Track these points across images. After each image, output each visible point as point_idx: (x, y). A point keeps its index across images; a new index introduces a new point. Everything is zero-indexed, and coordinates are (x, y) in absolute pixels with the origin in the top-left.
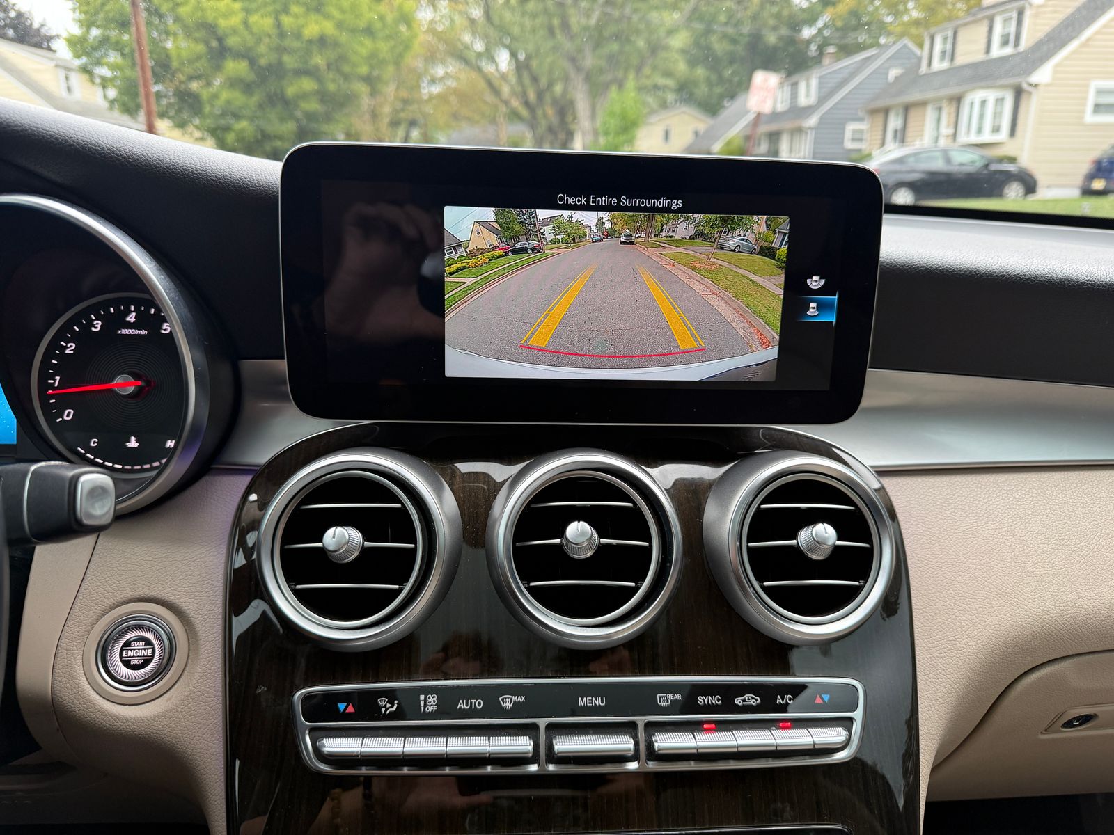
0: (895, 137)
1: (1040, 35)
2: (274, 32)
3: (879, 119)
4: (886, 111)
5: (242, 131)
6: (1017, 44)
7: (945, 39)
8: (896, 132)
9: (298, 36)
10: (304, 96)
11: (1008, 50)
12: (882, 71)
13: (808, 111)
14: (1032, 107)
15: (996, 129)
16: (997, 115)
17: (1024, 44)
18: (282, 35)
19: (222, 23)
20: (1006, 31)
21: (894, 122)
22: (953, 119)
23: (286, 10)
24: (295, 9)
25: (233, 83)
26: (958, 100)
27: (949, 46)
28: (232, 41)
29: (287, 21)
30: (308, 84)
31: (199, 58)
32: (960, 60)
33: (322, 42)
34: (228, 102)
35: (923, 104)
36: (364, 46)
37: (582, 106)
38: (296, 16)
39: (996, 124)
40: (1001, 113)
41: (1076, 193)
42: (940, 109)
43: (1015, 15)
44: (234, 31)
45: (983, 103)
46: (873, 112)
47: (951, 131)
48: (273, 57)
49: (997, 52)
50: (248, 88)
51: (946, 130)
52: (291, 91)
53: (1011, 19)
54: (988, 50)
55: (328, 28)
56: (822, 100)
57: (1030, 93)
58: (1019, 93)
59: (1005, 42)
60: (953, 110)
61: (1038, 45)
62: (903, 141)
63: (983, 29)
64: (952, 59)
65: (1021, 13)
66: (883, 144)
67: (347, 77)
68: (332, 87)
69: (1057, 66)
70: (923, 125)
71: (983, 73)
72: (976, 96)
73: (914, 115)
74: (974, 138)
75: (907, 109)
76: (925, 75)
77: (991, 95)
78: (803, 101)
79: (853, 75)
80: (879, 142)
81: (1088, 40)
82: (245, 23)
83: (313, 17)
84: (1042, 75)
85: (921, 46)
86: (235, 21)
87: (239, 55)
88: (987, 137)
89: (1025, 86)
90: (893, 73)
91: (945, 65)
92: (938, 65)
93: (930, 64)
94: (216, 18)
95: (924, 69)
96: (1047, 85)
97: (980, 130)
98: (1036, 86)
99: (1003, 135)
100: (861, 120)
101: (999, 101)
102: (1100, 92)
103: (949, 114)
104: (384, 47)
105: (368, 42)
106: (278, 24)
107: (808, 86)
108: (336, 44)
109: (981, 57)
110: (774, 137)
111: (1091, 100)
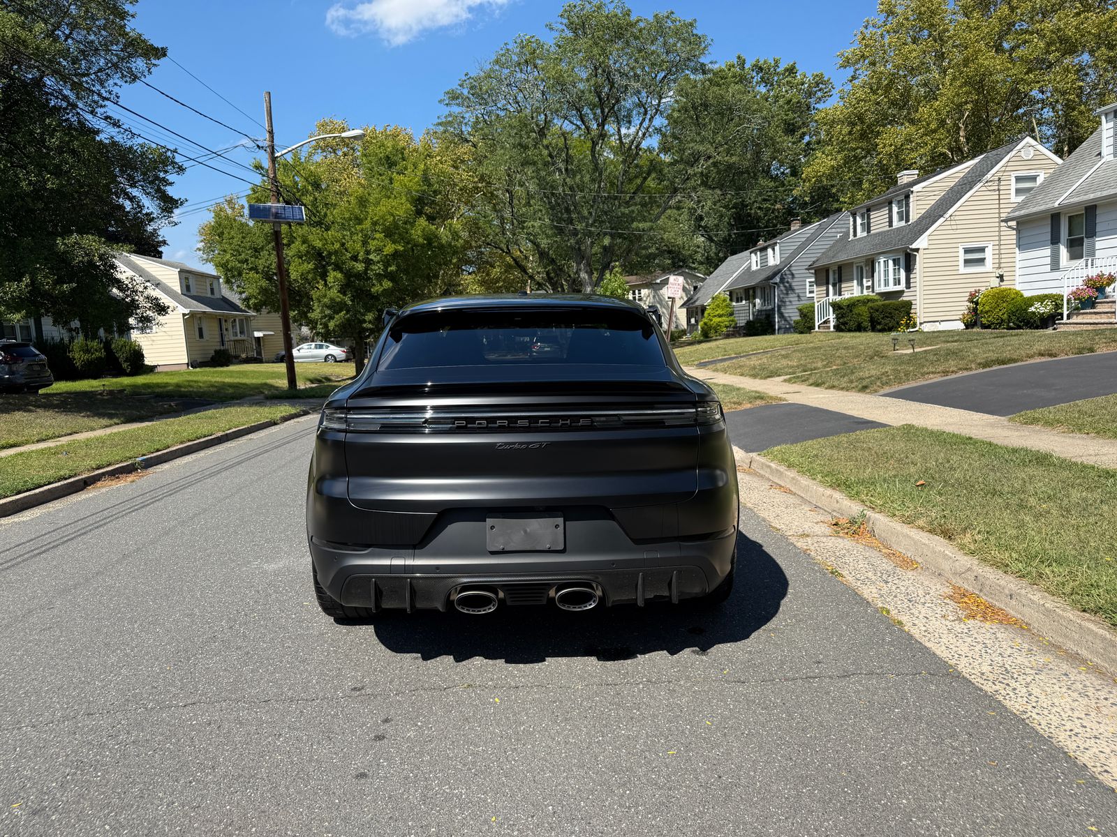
0: (835, 288)
1: (922, 212)
3: (824, 274)
4: (827, 271)
6: (907, 221)
7: (863, 216)
8: (835, 284)
11: (903, 223)
14: (917, 266)
15: (897, 282)
16: (896, 273)
17: (914, 217)
20: (900, 210)
21: (833, 278)
22: (870, 277)
26: (871, 262)
27: (865, 221)
32: (874, 230)
35: (850, 264)
39: (897, 278)
40: (899, 270)
42: (861, 267)
43: (903, 199)
45: (886, 265)
46: (817, 271)
47: (870, 284)
49: (897, 223)
51: (867, 283)
53: (901, 201)
54: (891, 225)
57: (915, 256)
58: (907, 256)
59: (901, 219)
60: (870, 269)
61: (919, 220)
62: (840, 291)
64: (869, 231)
65: (907, 197)
66: (828, 295)
69: (932, 234)
70: (852, 285)
71: (887, 240)
72: (881, 259)
73: (845, 271)
74: (883, 289)
75: (840, 267)
76: (852, 242)
78: (771, 262)
80: (825, 293)
81: (951, 216)
84: (921, 243)
88: (892, 288)
89: (911, 251)
91: (865, 234)
92: (860, 234)
93: (855, 235)
95: (851, 236)
96: (925, 250)
97: (886, 284)
98: (917, 250)
99: (902, 286)
101: (897, 262)
102: (967, 251)
103: (868, 271)
107: (774, 251)
109: (887, 228)
110: (751, 292)
111: (962, 257)
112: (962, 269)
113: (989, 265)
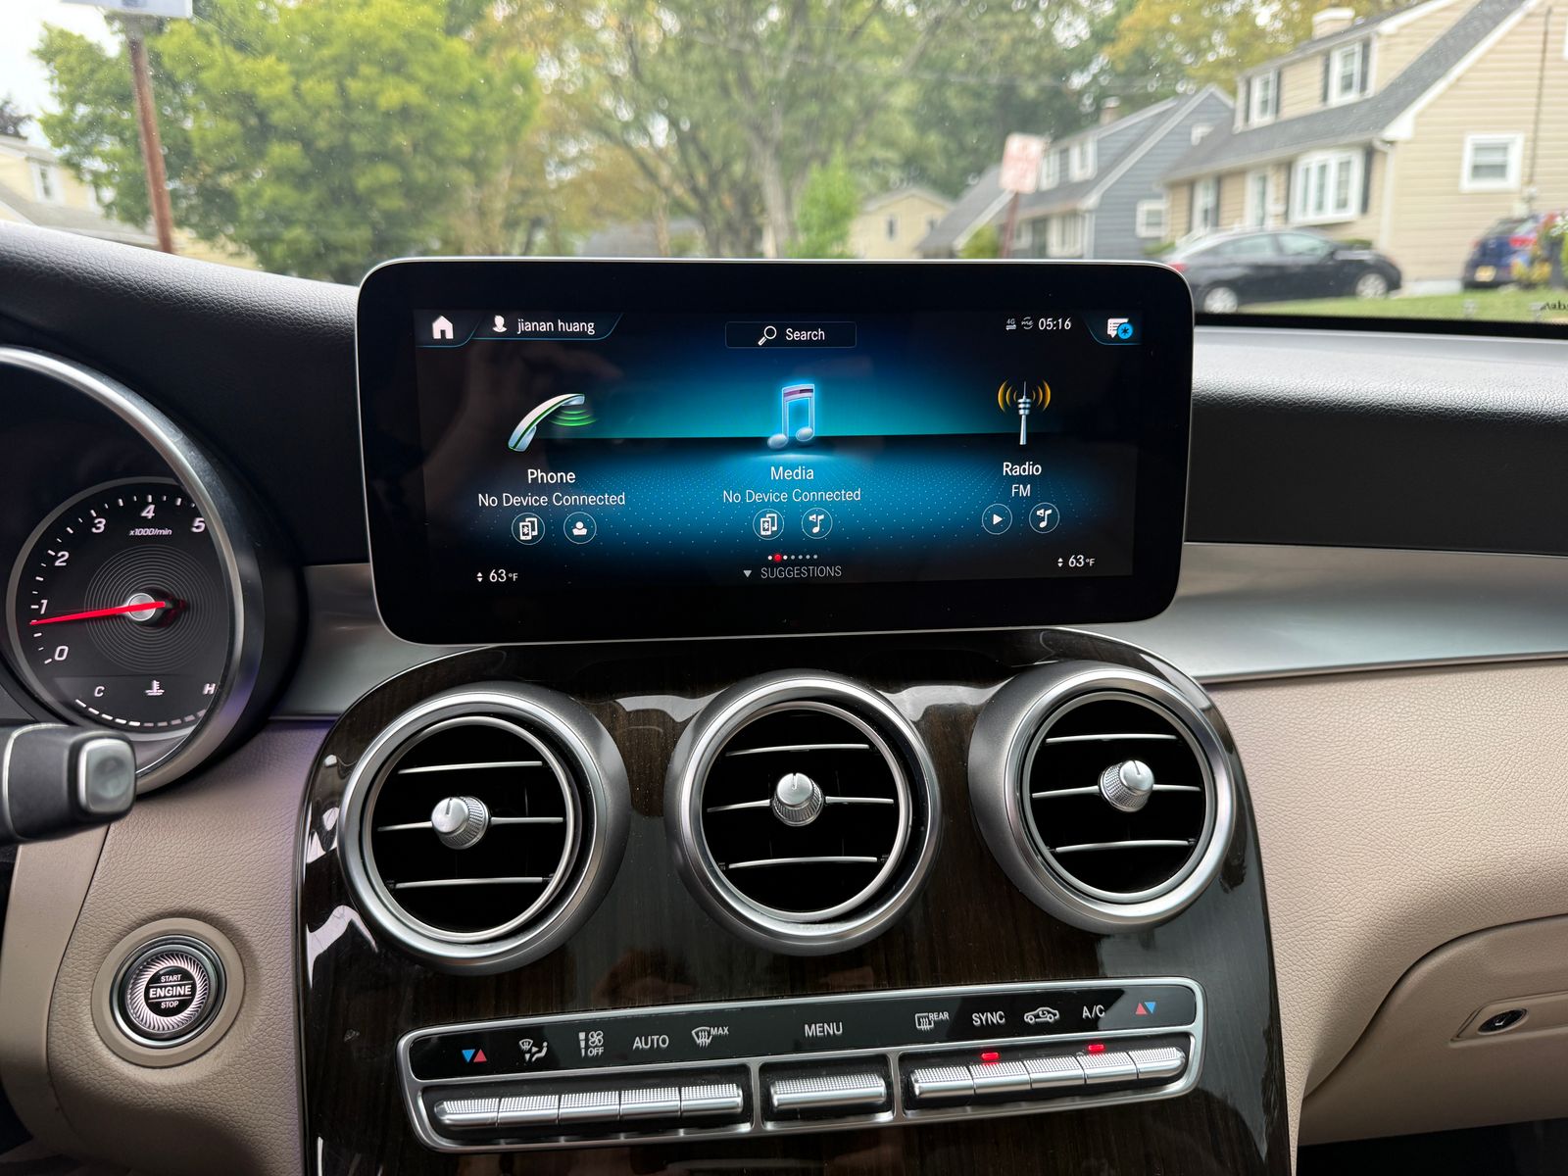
0: (1206, 219)
1: (1393, 74)
2: (336, 102)
3: (1184, 193)
4: (1191, 184)
5: (296, 241)
6: (1363, 87)
7: (1266, 84)
8: (1206, 212)
9: (371, 107)
10: (382, 190)
11: (1353, 97)
12: (1183, 131)
13: (1084, 187)
14: (1389, 174)
15: (1342, 204)
16: (1342, 184)
17: (1374, 86)
18: (348, 105)
19: (264, 92)
20: (1349, 68)
21: (1204, 199)
22: (1282, 193)
23: (353, 72)
24: (365, 70)
25: (280, 175)
26: (1287, 166)
27: (1271, 93)
28: (278, 117)
29: (355, 86)
30: (386, 173)
31: (232, 141)
32: (1289, 111)
33: (405, 114)
34: (275, 202)
35: (1240, 173)
36: (464, 119)
37: (773, 194)
38: (367, 80)
39: (1342, 196)
40: (1347, 182)
41: (1455, 286)
42: (1264, 179)
43: (1358, 48)
44: (281, 104)
45: (1323, 169)
46: (1173, 186)
47: (1280, 209)
48: (336, 137)
49: (1336, 99)
50: (302, 181)
51: (1274, 207)
52: (363, 183)
53: (1353, 54)
54: (1325, 97)
55: (413, 94)
56: (1103, 171)
57: (1385, 154)
58: (1370, 153)
59: (1347, 86)
60: (1283, 178)
61: (1392, 88)
62: (1216, 224)
63: (1315, 69)
64: (1277, 110)
65: (1366, 46)
66: (1189, 229)
67: (441, 162)
68: (420, 176)
69: (1421, 115)
70: (1242, 202)
71: (1321, 128)
72: (1313, 160)
73: (1229, 188)
74: (1313, 217)
75: (1219, 180)
76: (1241, 133)
77: (1332, 158)
78: (1077, 173)
79: (1141, 138)
80: (1184, 226)
81: (1459, 79)
82: (296, 90)
83: (391, 80)
84: (1401, 129)
85: (1233, 93)
86: (282, 88)
87: (287, 136)
88: (1330, 215)
89: (1378, 144)
90: (1199, 132)
91: (1268, 119)
92: (1258, 119)
93: (1247, 118)
94: (252, 85)
95: (1239, 125)
96: (1408, 142)
97: (1320, 206)
98: (1392, 143)
99: (1352, 211)
100: (1158, 197)
101: (1345, 166)
102: (1479, 149)
103: (1277, 186)
104: (492, 119)
105: (468, 112)
106: (342, 91)
107: (1083, 154)
108: (425, 117)
109: (1316, 106)
110: (1039, 225)
111: (1468, 159)
112: (1468, 184)
113: (1513, 178)
